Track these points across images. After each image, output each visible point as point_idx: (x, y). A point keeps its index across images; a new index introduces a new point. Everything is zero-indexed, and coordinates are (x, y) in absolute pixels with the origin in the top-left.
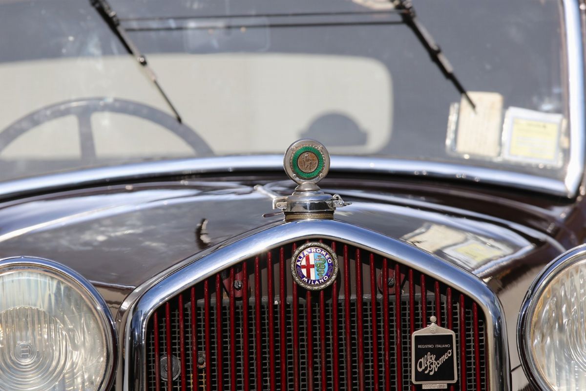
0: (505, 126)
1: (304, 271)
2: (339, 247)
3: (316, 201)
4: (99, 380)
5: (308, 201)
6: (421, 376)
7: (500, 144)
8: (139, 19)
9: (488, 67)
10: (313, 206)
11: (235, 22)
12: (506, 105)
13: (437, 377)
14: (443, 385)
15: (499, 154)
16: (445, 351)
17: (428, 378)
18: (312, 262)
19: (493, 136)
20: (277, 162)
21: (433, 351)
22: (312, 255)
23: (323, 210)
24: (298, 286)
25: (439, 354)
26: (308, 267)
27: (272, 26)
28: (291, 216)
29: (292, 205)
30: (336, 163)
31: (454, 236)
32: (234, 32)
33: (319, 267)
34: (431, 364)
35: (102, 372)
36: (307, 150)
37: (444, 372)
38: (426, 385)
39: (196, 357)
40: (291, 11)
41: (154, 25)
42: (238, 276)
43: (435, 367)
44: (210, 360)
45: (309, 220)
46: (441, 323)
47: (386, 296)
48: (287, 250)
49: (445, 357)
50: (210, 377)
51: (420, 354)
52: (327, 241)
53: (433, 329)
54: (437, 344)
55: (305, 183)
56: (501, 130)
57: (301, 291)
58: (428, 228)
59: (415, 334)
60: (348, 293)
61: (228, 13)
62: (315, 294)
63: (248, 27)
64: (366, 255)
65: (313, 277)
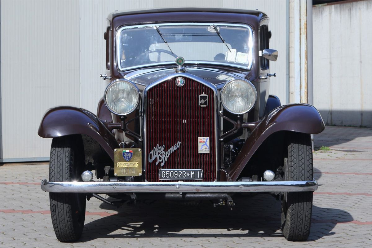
0: (237, 56)
1: (178, 83)
2: (185, 78)
3: (181, 69)
4: (136, 103)
5: (179, 69)
6: (201, 104)
7: (236, 59)
8: (165, 34)
9: (234, 44)
10: (180, 70)
11: (185, 35)
12: (237, 52)
13: (204, 104)
14: (205, 106)
15: (235, 61)
16: (205, 99)
17: (202, 104)
18: (180, 81)
19: (234, 58)
20: (175, 62)
21: (203, 99)
22: (179, 79)
23: (183, 71)
24: (177, 86)
25: (204, 99)
26: (179, 82)
27: (192, 35)
28: (177, 72)
29: (177, 70)
30: (186, 62)
31: (227, 77)
32: (185, 36)
33: (181, 82)
34: (203, 101)
35: (137, 102)
36: (180, 59)
37: (205, 103)
38: (202, 106)
39: (157, 99)
40: (195, 33)
41: (168, 35)
42: (165, 83)
43: (204, 102)
44: (159, 100)
45: (180, 73)
46: (205, 93)
47: (195, 88)
48: (175, 79)
49: (205, 100)
50: (160, 103)
51: (201, 99)
52: (183, 77)
53: (203, 95)
54: (204, 98)
55: (179, 65)
56: (236, 57)
57: (178, 87)
58: (221, 75)
59: (200, 95)
60: (187, 87)
61: (183, 33)
62: (180, 87)
63: (188, 36)
64: (190, 80)
65: (180, 84)
